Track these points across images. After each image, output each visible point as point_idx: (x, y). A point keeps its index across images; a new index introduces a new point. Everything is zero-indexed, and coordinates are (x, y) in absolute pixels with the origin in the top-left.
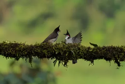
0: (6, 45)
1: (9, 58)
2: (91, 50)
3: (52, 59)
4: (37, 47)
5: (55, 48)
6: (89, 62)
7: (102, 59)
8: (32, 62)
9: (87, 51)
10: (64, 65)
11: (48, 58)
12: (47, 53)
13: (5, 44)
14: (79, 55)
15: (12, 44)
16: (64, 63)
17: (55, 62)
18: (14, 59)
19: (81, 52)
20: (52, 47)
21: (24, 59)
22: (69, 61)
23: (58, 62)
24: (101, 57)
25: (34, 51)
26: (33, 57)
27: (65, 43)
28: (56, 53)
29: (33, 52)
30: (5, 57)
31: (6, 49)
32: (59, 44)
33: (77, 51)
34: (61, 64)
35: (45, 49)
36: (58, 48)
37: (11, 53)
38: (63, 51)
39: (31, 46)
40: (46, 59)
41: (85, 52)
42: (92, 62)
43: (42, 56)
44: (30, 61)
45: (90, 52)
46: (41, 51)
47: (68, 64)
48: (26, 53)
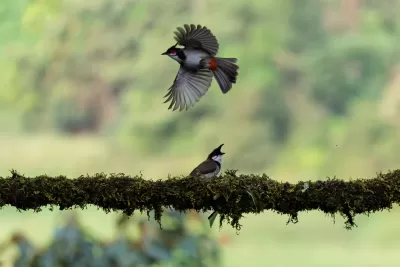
0: (104, 181)
1: (111, 210)
2: (291, 191)
3: (205, 210)
4: (173, 184)
5: (212, 187)
6: (287, 217)
7: (315, 208)
8: (162, 218)
9: (283, 193)
10: (233, 224)
11: (197, 208)
12: (194, 197)
13: (101, 179)
14: (266, 201)
15: (117, 179)
16: (231, 220)
17: (212, 218)
18: (120, 212)
19: (270, 195)
20: (206, 185)
21: (145, 212)
22: (243, 214)
23: (218, 217)
24: (312, 206)
25: (166, 194)
26: (163, 207)
27: (233, 175)
28: (215, 197)
29: (163, 197)
30: (101, 209)
31: (104, 190)
32: (221, 178)
33: (260, 192)
34: (225, 222)
35: (189, 189)
36: (217, 188)
37: (113, 200)
38: (229, 192)
39: (159, 183)
40: (193, 211)
41: (279, 194)
42: (294, 216)
43: (183, 205)
44: (158, 217)
45: (289, 194)
46: (181, 194)
47: (241, 221)
48: (148, 198)
